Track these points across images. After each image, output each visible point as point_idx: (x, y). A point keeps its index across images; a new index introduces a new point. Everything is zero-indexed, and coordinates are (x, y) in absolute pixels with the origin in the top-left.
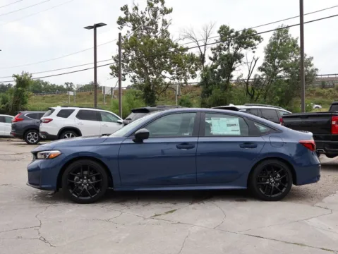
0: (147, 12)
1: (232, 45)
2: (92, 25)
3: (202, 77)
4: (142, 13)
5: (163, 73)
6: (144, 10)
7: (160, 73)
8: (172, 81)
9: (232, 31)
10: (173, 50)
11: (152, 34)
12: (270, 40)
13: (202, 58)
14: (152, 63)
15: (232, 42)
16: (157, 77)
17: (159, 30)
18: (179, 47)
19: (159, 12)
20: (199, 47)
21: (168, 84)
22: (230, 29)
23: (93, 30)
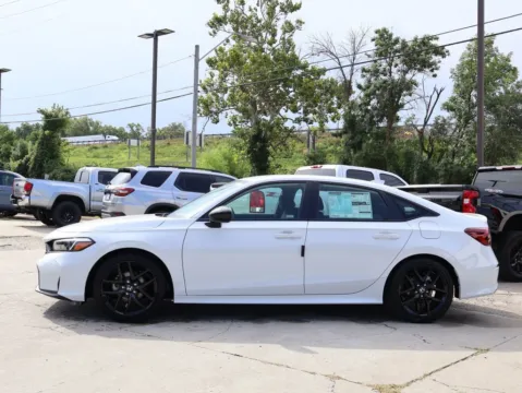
0: (259, 8)
1: (396, 65)
2: (152, 32)
3: (346, 120)
4: (250, 10)
5: (282, 112)
6: (254, 5)
7: (278, 112)
8: (297, 125)
9: (397, 41)
10: (299, 72)
11: (266, 46)
12: (462, 58)
13: (347, 88)
14: (264, 95)
15: (397, 61)
16: (272, 119)
17: (278, 38)
18: (310, 68)
19: (278, 9)
20: (341, 68)
21: (291, 131)
22: (394, 37)
23: (152, 40)
